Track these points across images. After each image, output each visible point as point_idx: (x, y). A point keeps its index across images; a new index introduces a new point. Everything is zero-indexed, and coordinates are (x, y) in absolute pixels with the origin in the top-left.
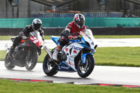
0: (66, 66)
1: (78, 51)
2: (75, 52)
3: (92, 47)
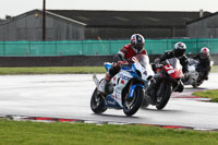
1: (126, 82)
2: (122, 82)
3: (144, 78)
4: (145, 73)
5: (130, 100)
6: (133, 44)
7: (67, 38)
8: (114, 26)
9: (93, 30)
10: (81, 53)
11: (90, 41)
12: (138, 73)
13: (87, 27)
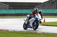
0: (30, 26)
1: (34, 21)
2: (33, 21)
3: (39, 20)
4: (39, 18)
5: (35, 26)
6: (35, 11)
7: (4, 9)
8: (16, 6)
9: (11, 7)
10: (7, 13)
11: (10, 10)
12: (37, 18)
13: (9, 6)
